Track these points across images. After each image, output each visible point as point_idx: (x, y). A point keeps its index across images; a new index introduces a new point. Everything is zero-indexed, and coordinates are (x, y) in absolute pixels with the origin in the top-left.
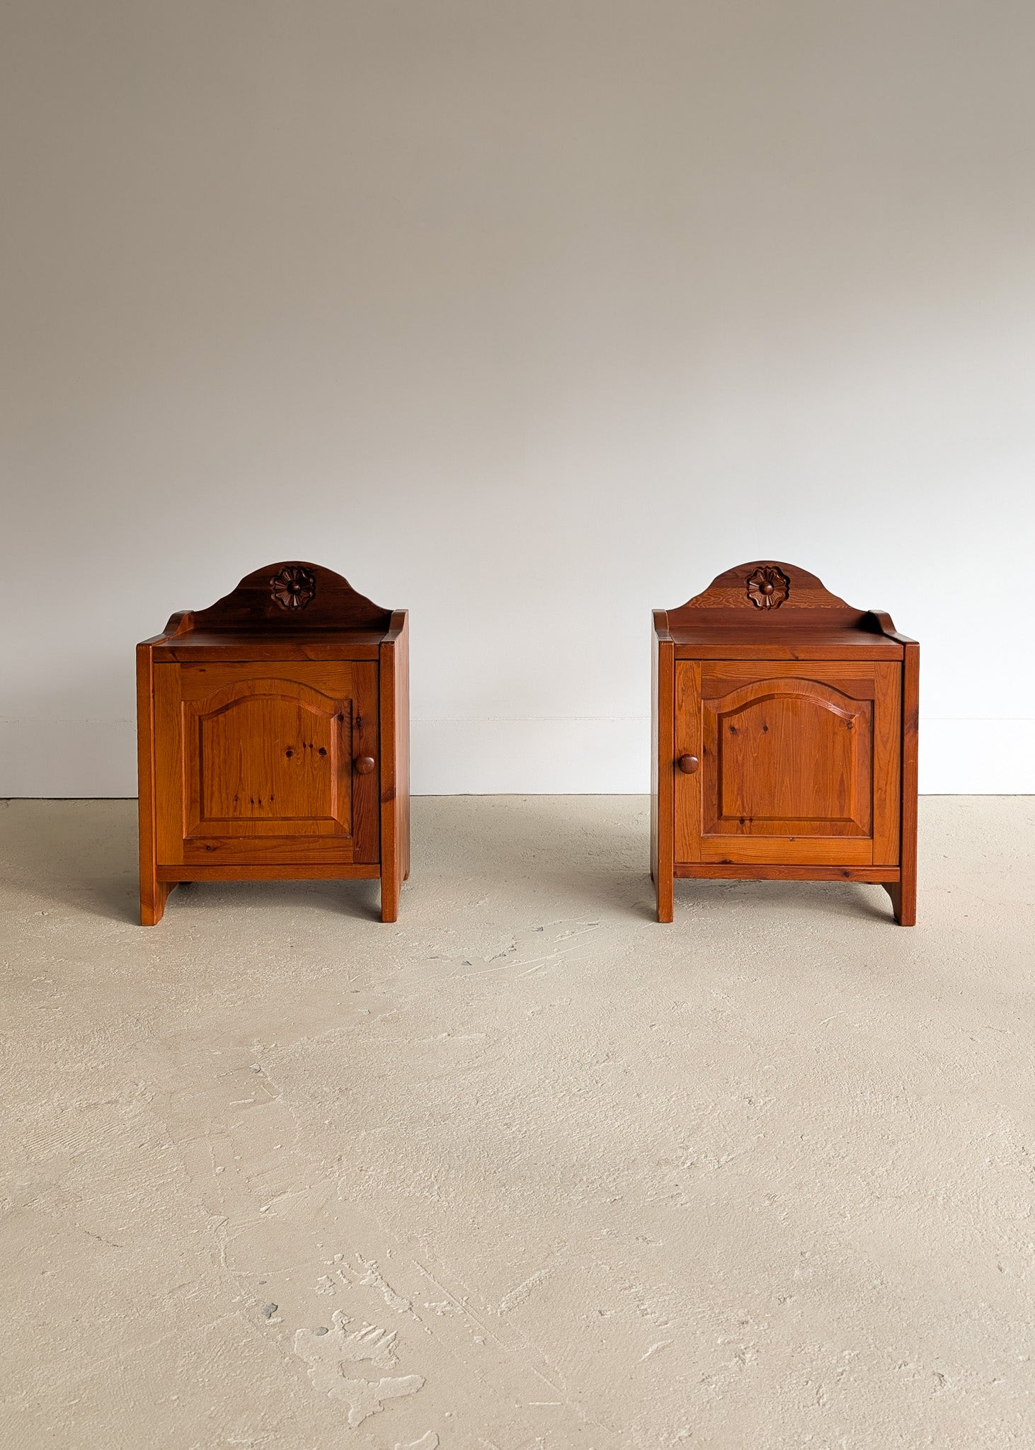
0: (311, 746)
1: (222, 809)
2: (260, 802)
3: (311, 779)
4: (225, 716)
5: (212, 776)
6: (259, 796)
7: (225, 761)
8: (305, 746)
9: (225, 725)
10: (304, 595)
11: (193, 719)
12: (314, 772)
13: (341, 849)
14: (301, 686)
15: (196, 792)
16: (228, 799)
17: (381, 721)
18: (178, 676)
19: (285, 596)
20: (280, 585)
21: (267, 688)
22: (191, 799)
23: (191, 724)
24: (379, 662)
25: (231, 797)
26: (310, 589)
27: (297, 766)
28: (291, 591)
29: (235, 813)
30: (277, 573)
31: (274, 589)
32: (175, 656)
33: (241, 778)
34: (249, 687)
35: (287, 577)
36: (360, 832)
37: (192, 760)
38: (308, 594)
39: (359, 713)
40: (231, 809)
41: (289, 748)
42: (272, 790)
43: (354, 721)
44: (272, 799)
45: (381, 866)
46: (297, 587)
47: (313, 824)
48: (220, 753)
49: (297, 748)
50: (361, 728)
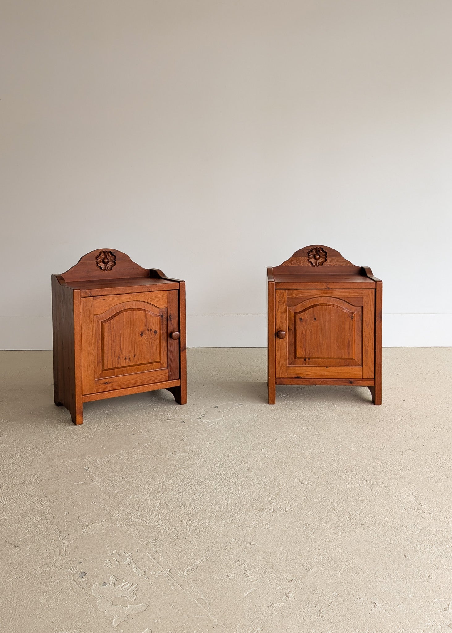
0: (151, 330)
1: (112, 364)
2: (129, 358)
3: (151, 345)
4: (114, 320)
5: (108, 349)
6: (129, 356)
7: (114, 341)
8: (148, 330)
9: (114, 324)
10: (110, 264)
11: (98, 323)
12: (152, 342)
13: (164, 375)
14: (146, 303)
15: (100, 357)
16: (115, 359)
17: (181, 316)
18: (92, 303)
19: (102, 265)
20: (100, 259)
21: (131, 306)
22: (97, 361)
23: (97, 325)
24: (179, 290)
25: (117, 358)
26: (113, 261)
27: (145, 340)
28: (104, 262)
29: (118, 365)
30: (98, 254)
31: (97, 262)
32: (91, 294)
33: (121, 348)
34: (123, 306)
35: (103, 256)
36: (171, 366)
37: (98, 343)
38: (112, 263)
39: (170, 313)
40: (117, 364)
41: (142, 332)
42: (135, 352)
43: (169, 317)
44: (134, 356)
45: (181, 380)
46: (107, 260)
47: (151, 365)
48: (111, 338)
49: (145, 332)
50: (171, 320)
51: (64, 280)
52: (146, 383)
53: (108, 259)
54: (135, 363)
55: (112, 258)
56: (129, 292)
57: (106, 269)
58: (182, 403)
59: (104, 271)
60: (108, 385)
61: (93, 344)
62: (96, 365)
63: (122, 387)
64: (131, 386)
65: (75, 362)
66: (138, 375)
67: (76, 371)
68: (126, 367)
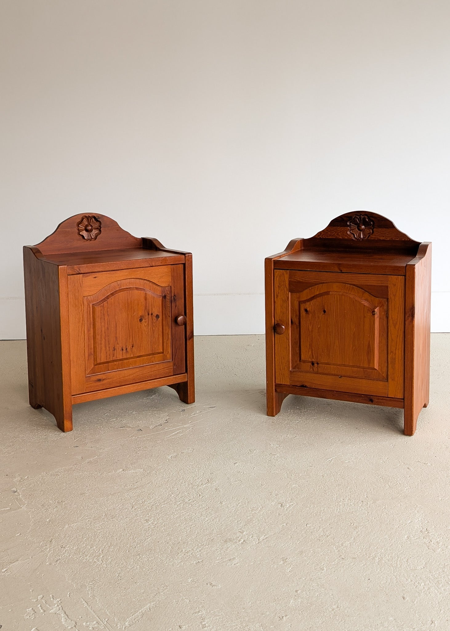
0: (152, 314)
1: (107, 356)
2: (126, 349)
3: (152, 332)
4: (107, 302)
5: (101, 338)
6: (126, 346)
7: (108, 328)
8: (149, 314)
9: (108, 308)
10: (95, 232)
11: (88, 307)
12: (154, 329)
13: (167, 368)
14: (145, 281)
15: (91, 348)
16: (110, 350)
17: (187, 296)
18: (81, 282)
19: (84, 233)
20: (82, 227)
21: (128, 284)
22: (88, 354)
23: (88, 309)
24: (184, 264)
25: (112, 349)
26: (98, 228)
27: (145, 326)
28: (87, 230)
29: (113, 358)
30: (79, 220)
31: (79, 230)
32: (80, 270)
33: (116, 337)
34: (118, 285)
35: (85, 222)
36: (176, 358)
37: (89, 330)
38: (97, 232)
39: (174, 293)
40: (112, 356)
41: (141, 316)
42: (133, 342)
43: (173, 298)
44: (133, 346)
45: (187, 374)
46: (90, 228)
47: (152, 357)
48: (105, 324)
49: (145, 316)
50: (176, 301)
51: (40, 252)
52: (147, 379)
53: (92, 226)
54: (133, 355)
55: (97, 225)
56: (126, 268)
57: (90, 238)
58: (189, 402)
59: (87, 240)
60: (101, 383)
61: (83, 332)
62: (87, 358)
63: (118, 385)
64: (128, 383)
65: (62, 355)
66: (137, 370)
67: (63, 366)
68: (123, 360)
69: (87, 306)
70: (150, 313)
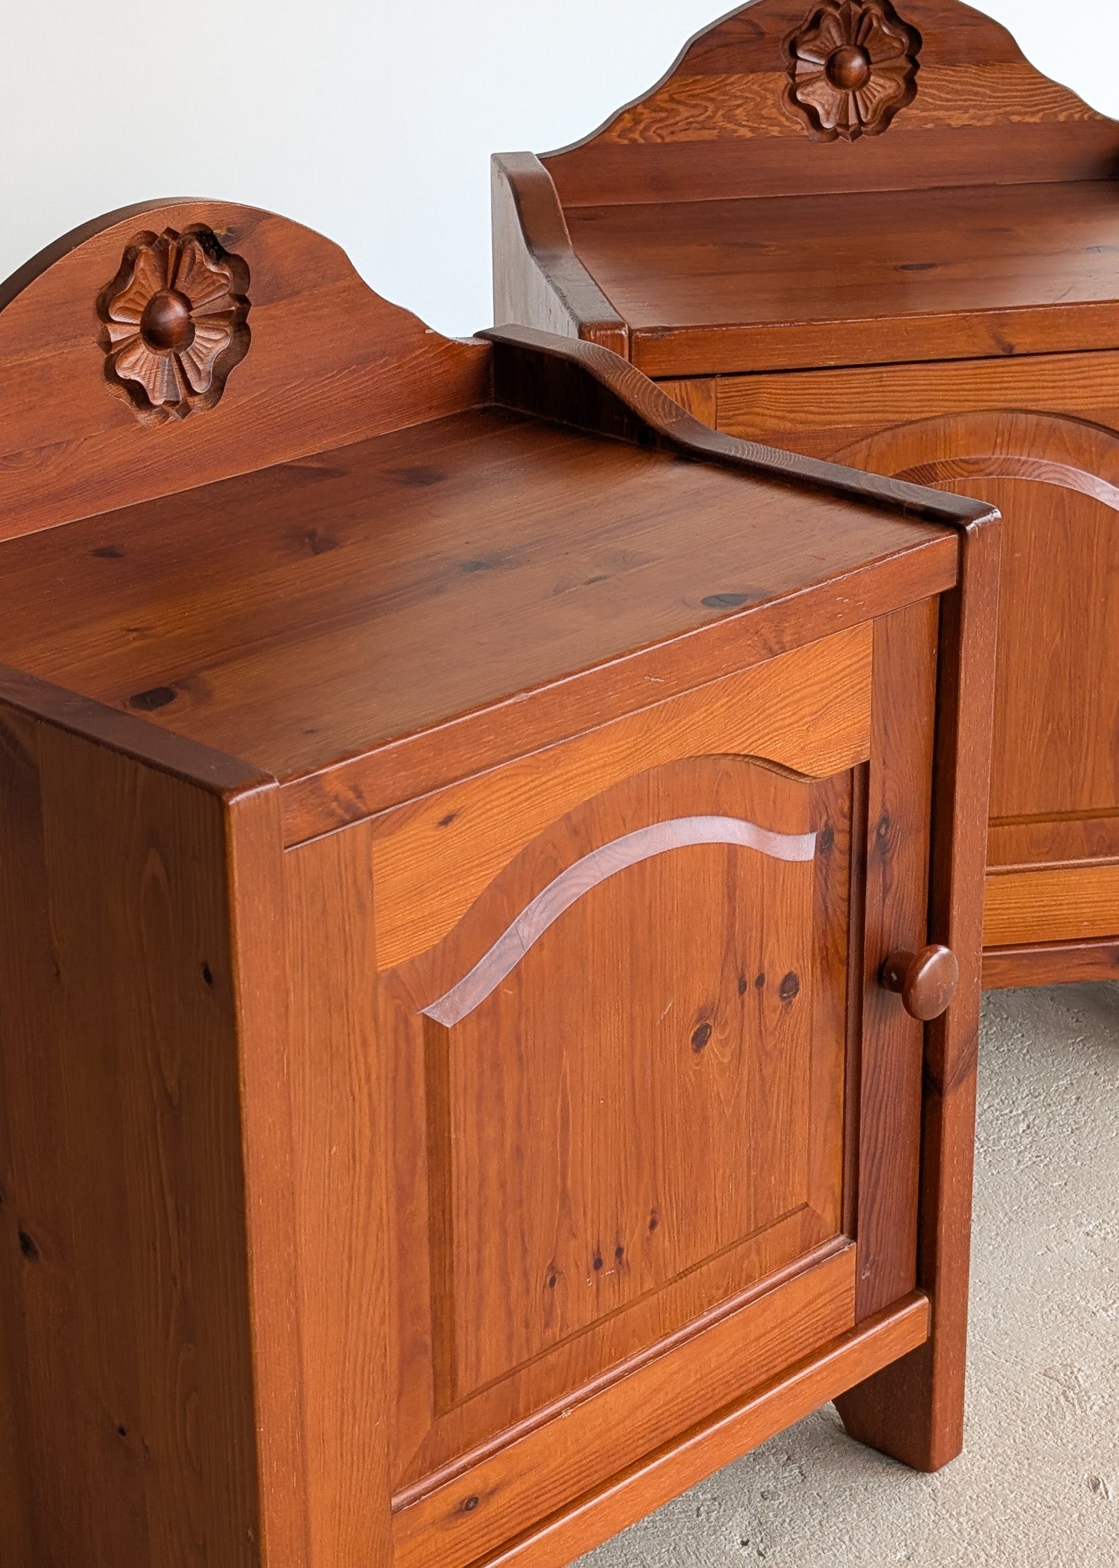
0: (760, 981)
1: (510, 1338)
2: (619, 1252)
3: (759, 1097)
4: (518, 972)
5: (480, 1228)
6: (618, 1233)
7: (519, 1151)
8: (742, 988)
10: (208, 344)
11: (402, 1037)
12: (767, 1071)
13: (827, 1295)
15: (416, 1312)
16: (528, 1290)
17: (958, 811)
18: (361, 876)
19: (144, 367)
20: (125, 316)
22: (402, 1352)
23: (397, 1054)
24: (949, 597)
25: (539, 1279)
26: (228, 316)
27: (722, 1069)
28: (158, 340)
29: (549, 1334)
30: (111, 272)
31: (108, 346)
32: (359, 796)
33: (564, 1191)
34: (576, 832)
35: (147, 278)
36: (874, 1214)
37: (404, 1198)
38: (223, 339)
39: (883, 804)
40: (537, 1323)
41: (702, 1012)
42: (655, 1190)
44: (653, 1225)
45: (934, 1295)
46: (177, 315)
48: (503, 1128)
49: (723, 1005)
50: (888, 855)
53: (188, 303)
54: (657, 1273)
55: (217, 286)
57: (182, 393)
58: (933, 1457)
59: (169, 417)
60: (481, 1515)
63: (575, 1493)
64: (628, 1461)
65: (260, 1430)
66: (672, 1362)
67: (265, 1502)
69: (396, 1030)
70: (751, 977)
